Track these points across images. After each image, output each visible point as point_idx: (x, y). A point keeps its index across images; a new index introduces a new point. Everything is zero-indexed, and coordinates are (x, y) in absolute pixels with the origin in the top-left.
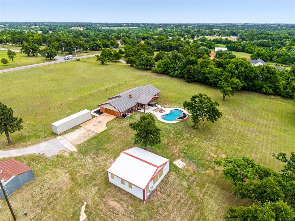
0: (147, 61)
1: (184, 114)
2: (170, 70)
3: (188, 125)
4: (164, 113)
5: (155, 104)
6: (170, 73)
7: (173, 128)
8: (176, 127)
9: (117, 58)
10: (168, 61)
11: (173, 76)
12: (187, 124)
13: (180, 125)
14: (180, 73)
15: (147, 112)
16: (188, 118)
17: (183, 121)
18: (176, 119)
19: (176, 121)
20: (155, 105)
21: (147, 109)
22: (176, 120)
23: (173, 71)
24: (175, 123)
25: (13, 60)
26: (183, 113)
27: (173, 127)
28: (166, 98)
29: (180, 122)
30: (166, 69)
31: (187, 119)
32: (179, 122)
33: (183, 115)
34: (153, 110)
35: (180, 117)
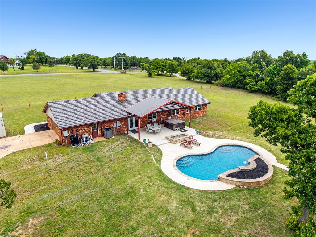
0: (209, 68)
1: (258, 161)
2: (247, 80)
3: (271, 214)
4: (195, 150)
5: (183, 124)
6: (248, 84)
7: (192, 215)
8: (211, 211)
9: (171, 70)
10: (246, 64)
11: (253, 89)
12: (264, 205)
13: (232, 203)
14: (267, 84)
15: (145, 140)
16: (272, 181)
17: (250, 188)
18: (223, 175)
19: (220, 183)
20: (181, 126)
21: (154, 132)
22: (219, 179)
23: (254, 81)
24: (214, 192)
25: (52, 69)
26: (256, 156)
27: (194, 210)
28: (221, 119)
29: (238, 190)
30: (241, 78)
31: (266, 185)
32: (230, 191)
33: (253, 165)
34: (167, 138)
35: (242, 171)
